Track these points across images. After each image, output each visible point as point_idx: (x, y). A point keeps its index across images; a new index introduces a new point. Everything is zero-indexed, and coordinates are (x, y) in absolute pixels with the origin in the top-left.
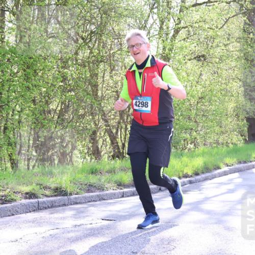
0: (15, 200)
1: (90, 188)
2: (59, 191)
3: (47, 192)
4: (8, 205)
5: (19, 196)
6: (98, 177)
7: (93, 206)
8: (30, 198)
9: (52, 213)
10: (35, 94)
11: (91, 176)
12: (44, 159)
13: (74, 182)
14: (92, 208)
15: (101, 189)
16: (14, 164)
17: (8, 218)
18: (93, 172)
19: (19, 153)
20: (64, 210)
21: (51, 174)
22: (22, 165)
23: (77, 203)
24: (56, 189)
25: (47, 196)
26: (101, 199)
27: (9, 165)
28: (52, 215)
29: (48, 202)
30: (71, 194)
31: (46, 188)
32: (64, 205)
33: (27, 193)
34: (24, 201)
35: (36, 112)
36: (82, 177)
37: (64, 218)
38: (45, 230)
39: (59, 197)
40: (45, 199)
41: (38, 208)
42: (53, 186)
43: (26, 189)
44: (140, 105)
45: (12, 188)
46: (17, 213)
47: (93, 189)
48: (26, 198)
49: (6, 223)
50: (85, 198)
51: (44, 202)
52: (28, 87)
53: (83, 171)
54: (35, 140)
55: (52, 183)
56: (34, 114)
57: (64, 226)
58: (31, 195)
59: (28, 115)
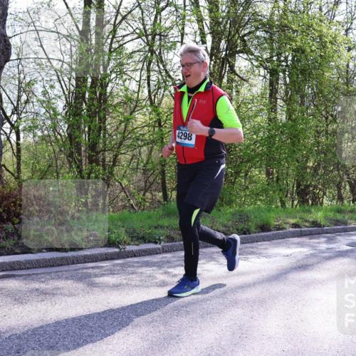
0: (285, 229)
1: (337, 222)
2: (315, 224)
3: (307, 224)
4: (281, 231)
5: (288, 226)
6: (343, 215)
7: (339, 235)
8: (295, 227)
9: (310, 239)
10: (298, 155)
11: (338, 214)
12: (303, 201)
13: (326, 218)
14: (338, 237)
15: (345, 223)
16: (283, 204)
17: (280, 240)
18: (339, 211)
19: (287, 196)
20: (319, 238)
21: (309, 212)
22: (288, 205)
23: (328, 233)
24: (313, 222)
25: (307, 227)
26: (345, 230)
27: (279, 204)
28: (311, 241)
29: (308, 231)
30: (324, 226)
31: (306, 221)
32: (319, 234)
33: (293, 224)
34: (291, 229)
35: (299, 168)
36: (331, 215)
37: (319, 243)
38: (306, 251)
39: (315, 228)
40: (306, 229)
41: (301, 235)
42: (311, 220)
43: (292, 221)
44: (183, 137)
45: (283, 220)
46: (287, 237)
47: (339, 224)
48: (293, 227)
49: (280, 243)
50: (334, 230)
51: (304, 231)
52: (294, 151)
53: (331, 210)
54: (298, 187)
55: (311, 217)
56: (297, 169)
57: (320, 248)
58: (295, 226)
59: (293, 170)
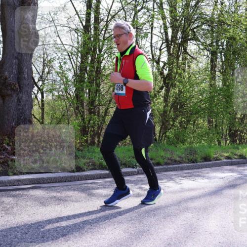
0: (221, 160)
3: (236, 157)
4: (218, 161)
5: (223, 158)
8: (228, 159)
10: (230, 110)
12: (233, 141)
16: (219, 143)
19: (222, 137)
21: (238, 148)
22: (223, 143)
24: (240, 156)
25: (236, 159)
27: (217, 143)
29: (236, 161)
31: (235, 155)
32: (244, 163)
33: (226, 157)
34: (225, 160)
35: (231, 118)
37: (244, 170)
38: (235, 175)
39: (242, 160)
40: (235, 160)
41: (232, 164)
42: (239, 154)
43: (226, 155)
44: (118, 89)
45: (220, 154)
46: (222, 165)
48: (226, 159)
49: (217, 170)
51: (234, 162)
52: (227, 107)
54: (230, 132)
55: (239, 152)
58: (228, 158)
59: (227, 120)
